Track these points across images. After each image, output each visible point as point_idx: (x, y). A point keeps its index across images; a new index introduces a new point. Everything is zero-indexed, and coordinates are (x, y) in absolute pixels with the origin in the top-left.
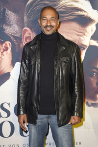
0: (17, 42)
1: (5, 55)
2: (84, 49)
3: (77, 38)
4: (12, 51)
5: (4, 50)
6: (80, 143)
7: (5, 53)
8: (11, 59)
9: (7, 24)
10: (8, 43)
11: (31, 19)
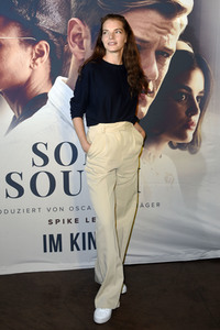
0: (59, 42)
1: (40, 64)
2: (168, 56)
3: (158, 37)
4: (50, 57)
5: (38, 56)
6: (158, 204)
7: (38, 60)
8: (49, 71)
9: (42, 12)
10: (44, 43)
11: (83, 3)
